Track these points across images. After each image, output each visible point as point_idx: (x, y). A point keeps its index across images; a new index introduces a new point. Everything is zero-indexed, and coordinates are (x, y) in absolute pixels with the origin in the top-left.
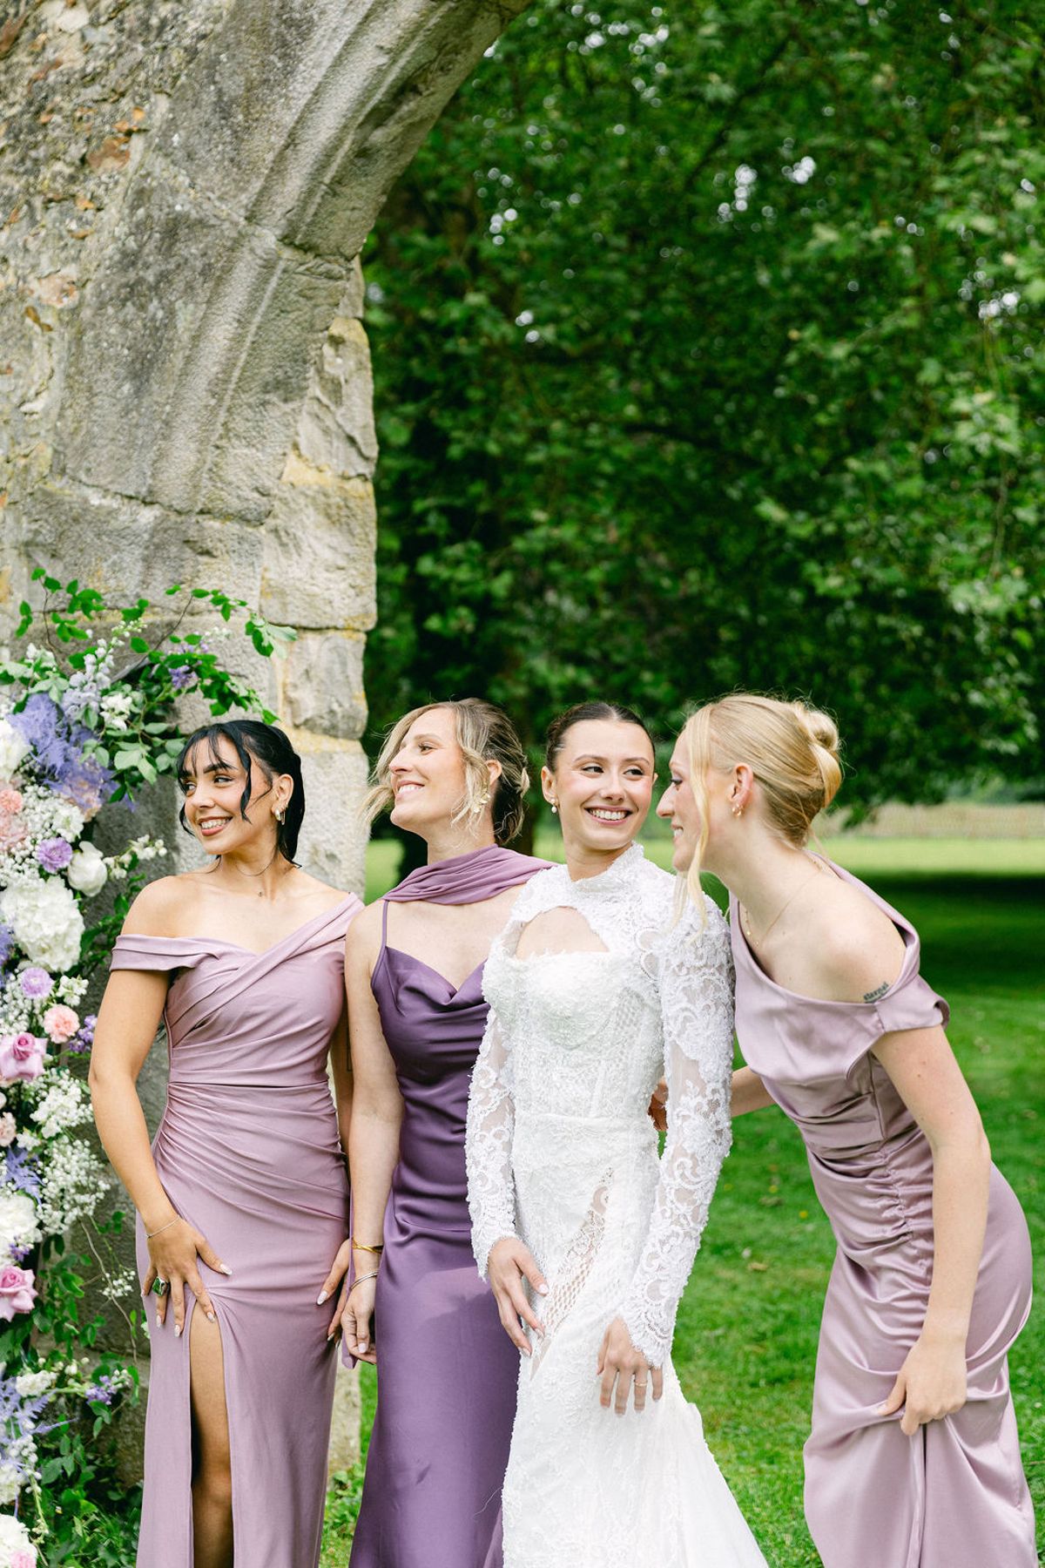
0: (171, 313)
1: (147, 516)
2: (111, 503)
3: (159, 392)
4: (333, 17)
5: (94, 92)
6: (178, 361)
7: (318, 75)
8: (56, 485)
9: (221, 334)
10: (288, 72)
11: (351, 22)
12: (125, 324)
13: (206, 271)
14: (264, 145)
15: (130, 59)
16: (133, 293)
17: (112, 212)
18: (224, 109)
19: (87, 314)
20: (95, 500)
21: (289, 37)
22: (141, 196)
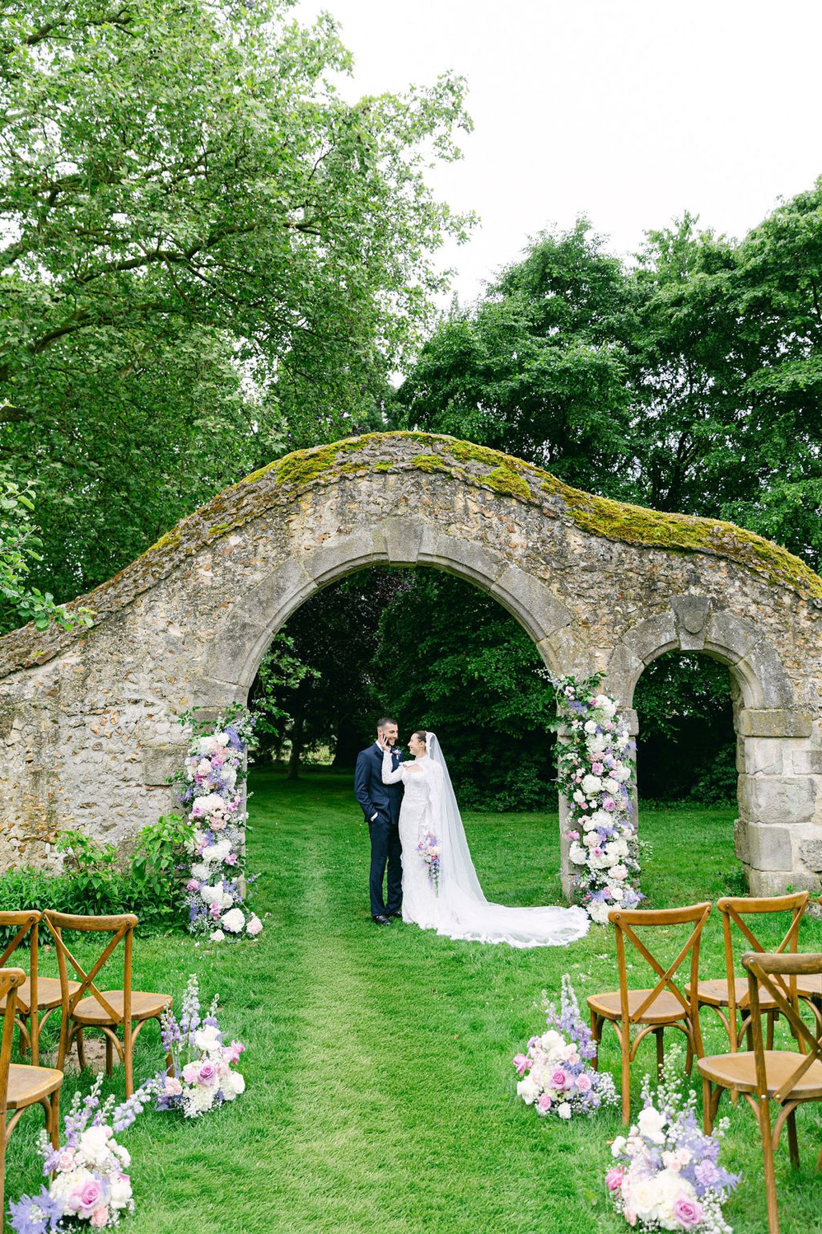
0: (244, 644)
1: (235, 687)
2: (224, 684)
3: (240, 660)
4: (291, 588)
5: (217, 591)
6: (246, 654)
7: (287, 600)
8: (205, 678)
9: (256, 649)
10: (279, 598)
11: (296, 591)
12: (229, 644)
13: (255, 636)
14: (271, 612)
15: (227, 587)
16: (232, 638)
17: (223, 619)
18: (260, 602)
19: (216, 641)
20: (218, 682)
21: (279, 591)
22: (234, 617)
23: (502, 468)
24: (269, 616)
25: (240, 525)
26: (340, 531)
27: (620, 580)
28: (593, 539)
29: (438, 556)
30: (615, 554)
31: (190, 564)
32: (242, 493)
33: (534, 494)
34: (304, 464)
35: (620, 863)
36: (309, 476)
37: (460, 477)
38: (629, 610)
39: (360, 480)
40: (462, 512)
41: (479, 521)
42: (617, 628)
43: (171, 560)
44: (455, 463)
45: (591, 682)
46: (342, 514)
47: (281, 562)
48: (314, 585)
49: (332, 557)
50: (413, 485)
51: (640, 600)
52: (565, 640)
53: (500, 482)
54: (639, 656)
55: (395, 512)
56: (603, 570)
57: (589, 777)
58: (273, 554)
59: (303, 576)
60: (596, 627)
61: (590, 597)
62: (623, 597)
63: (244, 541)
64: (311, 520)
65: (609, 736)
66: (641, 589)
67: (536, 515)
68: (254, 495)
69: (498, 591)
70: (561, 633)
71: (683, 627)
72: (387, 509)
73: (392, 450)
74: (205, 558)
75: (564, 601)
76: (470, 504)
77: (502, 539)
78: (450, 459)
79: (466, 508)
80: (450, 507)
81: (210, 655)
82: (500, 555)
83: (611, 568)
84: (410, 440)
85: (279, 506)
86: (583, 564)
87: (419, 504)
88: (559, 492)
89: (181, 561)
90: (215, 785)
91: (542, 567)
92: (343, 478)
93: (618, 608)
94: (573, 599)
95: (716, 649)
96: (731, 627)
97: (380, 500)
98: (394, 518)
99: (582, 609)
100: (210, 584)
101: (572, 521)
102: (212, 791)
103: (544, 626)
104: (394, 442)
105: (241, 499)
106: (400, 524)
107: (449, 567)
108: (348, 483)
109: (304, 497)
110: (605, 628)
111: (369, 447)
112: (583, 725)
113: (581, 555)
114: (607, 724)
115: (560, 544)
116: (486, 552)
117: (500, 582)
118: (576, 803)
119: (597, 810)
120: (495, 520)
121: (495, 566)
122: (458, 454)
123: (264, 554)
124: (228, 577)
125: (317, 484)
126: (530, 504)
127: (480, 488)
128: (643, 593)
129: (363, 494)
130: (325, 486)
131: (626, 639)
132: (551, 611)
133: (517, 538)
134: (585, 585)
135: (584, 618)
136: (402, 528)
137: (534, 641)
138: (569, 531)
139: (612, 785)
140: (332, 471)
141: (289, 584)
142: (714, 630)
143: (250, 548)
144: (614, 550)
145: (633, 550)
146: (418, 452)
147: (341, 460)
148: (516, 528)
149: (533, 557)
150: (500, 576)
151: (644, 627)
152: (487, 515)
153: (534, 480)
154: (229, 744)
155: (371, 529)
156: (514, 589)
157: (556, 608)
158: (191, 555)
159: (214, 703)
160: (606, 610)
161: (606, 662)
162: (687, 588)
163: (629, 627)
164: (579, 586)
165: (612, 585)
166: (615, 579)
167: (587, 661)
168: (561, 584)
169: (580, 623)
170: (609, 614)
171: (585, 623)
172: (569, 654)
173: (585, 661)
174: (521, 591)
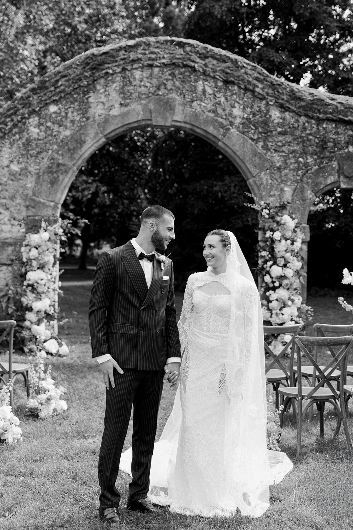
0: (58, 177)
1: (52, 204)
2: (46, 201)
3: (55, 186)
5: (41, 142)
6: (60, 183)
7: (86, 149)
8: (34, 198)
9: (66, 180)
10: (81, 147)
11: (92, 143)
12: (49, 177)
13: (65, 171)
14: (76, 156)
15: (48, 139)
16: (51, 172)
17: (45, 160)
18: (69, 150)
19: (41, 174)
20: (42, 200)
21: (81, 143)
22: (52, 159)
23: (229, 64)
24: (74, 159)
25: (57, 98)
26: (121, 104)
27: (303, 142)
28: (287, 113)
29: (185, 123)
30: (301, 124)
31: (24, 124)
32: (58, 77)
33: (249, 82)
34: (99, 58)
35: (292, 320)
36: (102, 67)
37: (201, 70)
38: (308, 161)
39: (135, 71)
40: (201, 93)
41: (212, 99)
42: (300, 172)
43: (12, 120)
44: (198, 60)
45: (280, 207)
46: (123, 93)
47: (83, 124)
48: (104, 140)
49: (116, 122)
50: (170, 75)
51: (316, 154)
52: (265, 179)
53: (227, 73)
54: (312, 191)
55: (157, 93)
56: (292, 134)
57: (275, 267)
58: (78, 118)
59: (97, 133)
60: (286, 171)
61: (283, 152)
62: (304, 153)
63: (59, 109)
64: (103, 96)
65: (289, 242)
66: (317, 147)
67: (250, 96)
68: (66, 79)
69: (223, 146)
70: (262, 174)
71: (343, 173)
72: (152, 90)
73: (156, 50)
74: (34, 120)
75: (266, 154)
76: (207, 88)
77: (227, 112)
78: (194, 57)
79: (204, 91)
80: (194, 90)
81: (36, 183)
82: (225, 122)
83: (298, 133)
84: (169, 44)
85: (83, 86)
86: (279, 130)
87: (173, 88)
88: (266, 81)
89: (19, 122)
90: (40, 264)
91: (253, 131)
92: (124, 69)
93: (301, 159)
94: (271, 152)
97: (148, 84)
98: (156, 97)
99: (277, 159)
100: (37, 137)
101: (274, 101)
102: (38, 268)
103: (252, 170)
104: (158, 45)
105: (57, 81)
106: (160, 100)
107: (191, 130)
108: (127, 72)
109: (99, 81)
110: (292, 172)
111: (142, 48)
112: (273, 235)
113: (278, 123)
114: (289, 234)
115: (265, 116)
116: (216, 121)
117: (224, 140)
118: (266, 283)
119: (279, 287)
120: (223, 99)
121: (221, 130)
122: (200, 54)
123: (72, 118)
124: (49, 132)
125: (107, 73)
126: (246, 89)
127: (214, 78)
128: (318, 150)
129: (137, 80)
130: (112, 74)
131: (305, 179)
132: (257, 160)
133: (237, 112)
134: (280, 144)
135: (278, 165)
136: (162, 103)
137: (245, 178)
138: (272, 107)
139: (289, 272)
140: (117, 64)
141: (87, 138)
143: (63, 114)
144: (300, 121)
145: (313, 121)
146: (174, 52)
147: (123, 57)
148: (236, 105)
149: (246, 123)
150: (224, 136)
151: (317, 172)
152: (218, 96)
153: (250, 72)
154: (49, 240)
155: (141, 104)
156: (234, 145)
157: (260, 158)
158: (25, 118)
159: (39, 214)
160: (293, 161)
161: (291, 195)
162: (347, 147)
163: (307, 172)
164: (276, 144)
165: (298, 144)
166: (300, 140)
167: (279, 193)
168: (264, 143)
169: (275, 169)
170: (294, 163)
171: (279, 168)
172: (267, 188)
173: (277, 193)
174: (238, 147)
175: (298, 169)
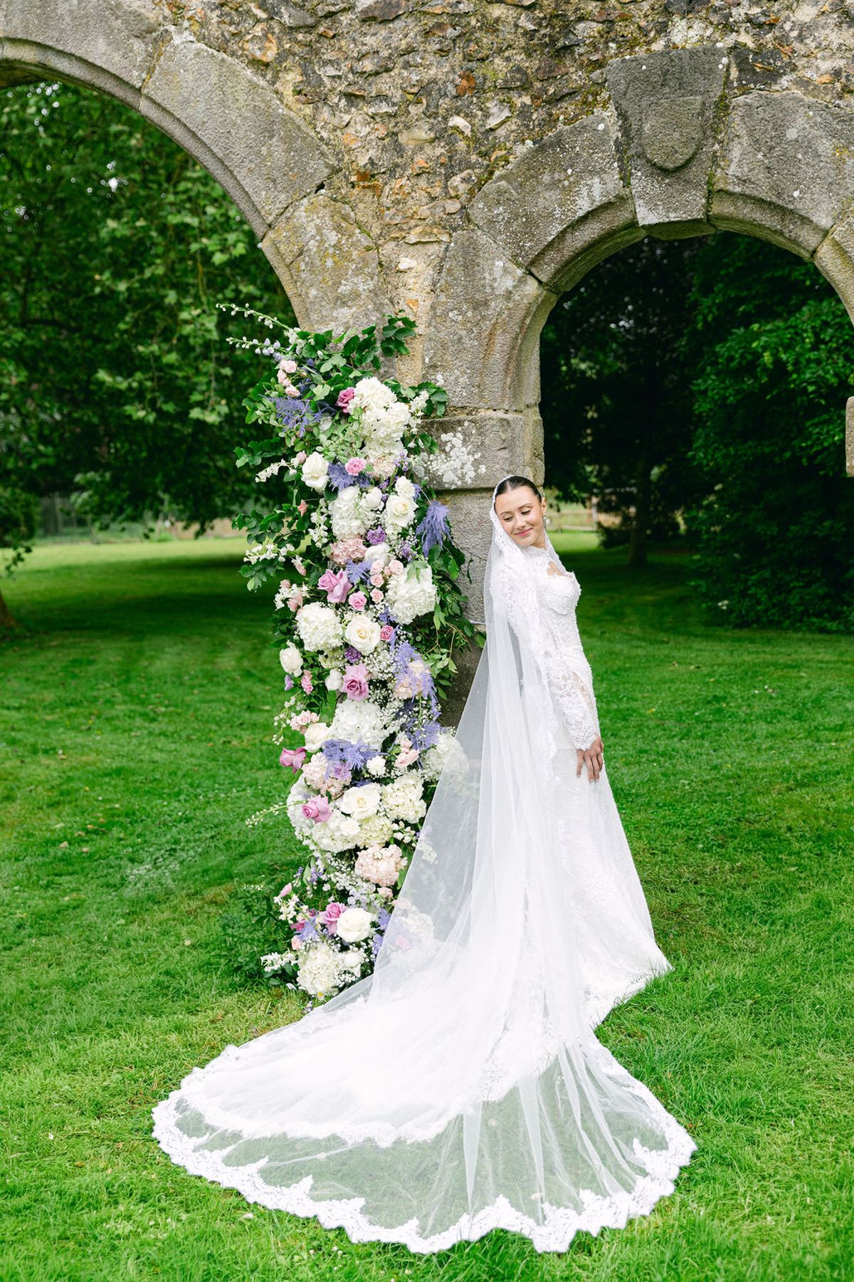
38: (492, 123)
42: (456, 180)
51: (525, 87)
52: (311, 230)
54: (515, 258)
56: (418, 12)
57: (313, 609)
60: (396, 184)
61: (381, 97)
62: (474, 87)
66: (529, 53)
69: (153, 113)
70: (301, 214)
71: (641, 155)
75: (311, 121)
82: (152, 13)
91: (258, 30)
93: (458, 121)
94: (334, 109)
95: (748, 212)
96: (792, 134)
99: (358, 135)
103: (261, 197)
110: (422, 182)
116: (117, 10)
117: (151, 87)
121: (138, 45)
128: (531, 65)
131: (479, 209)
132: (277, 150)
134: (368, 65)
135: (363, 160)
142: (736, 153)
149: (235, 5)
150: (150, 71)
151: (531, 167)
156: (185, 102)
157: (288, 140)
160: (423, 133)
161: (427, 285)
162: (663, 29)
163: (492, 173)
164: (352, 70)
165: (443, 52)
166: (451, 33)
167: (371, 285)
168: (304, 73)
169: (354, 178)
170: (432, 141)
171: (367, 175)
172: (324, 269)
173: (364, 285)
174: (201, 106)
175: (450, 167)
